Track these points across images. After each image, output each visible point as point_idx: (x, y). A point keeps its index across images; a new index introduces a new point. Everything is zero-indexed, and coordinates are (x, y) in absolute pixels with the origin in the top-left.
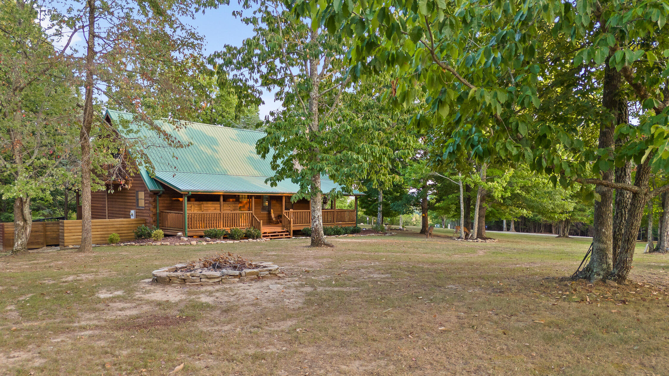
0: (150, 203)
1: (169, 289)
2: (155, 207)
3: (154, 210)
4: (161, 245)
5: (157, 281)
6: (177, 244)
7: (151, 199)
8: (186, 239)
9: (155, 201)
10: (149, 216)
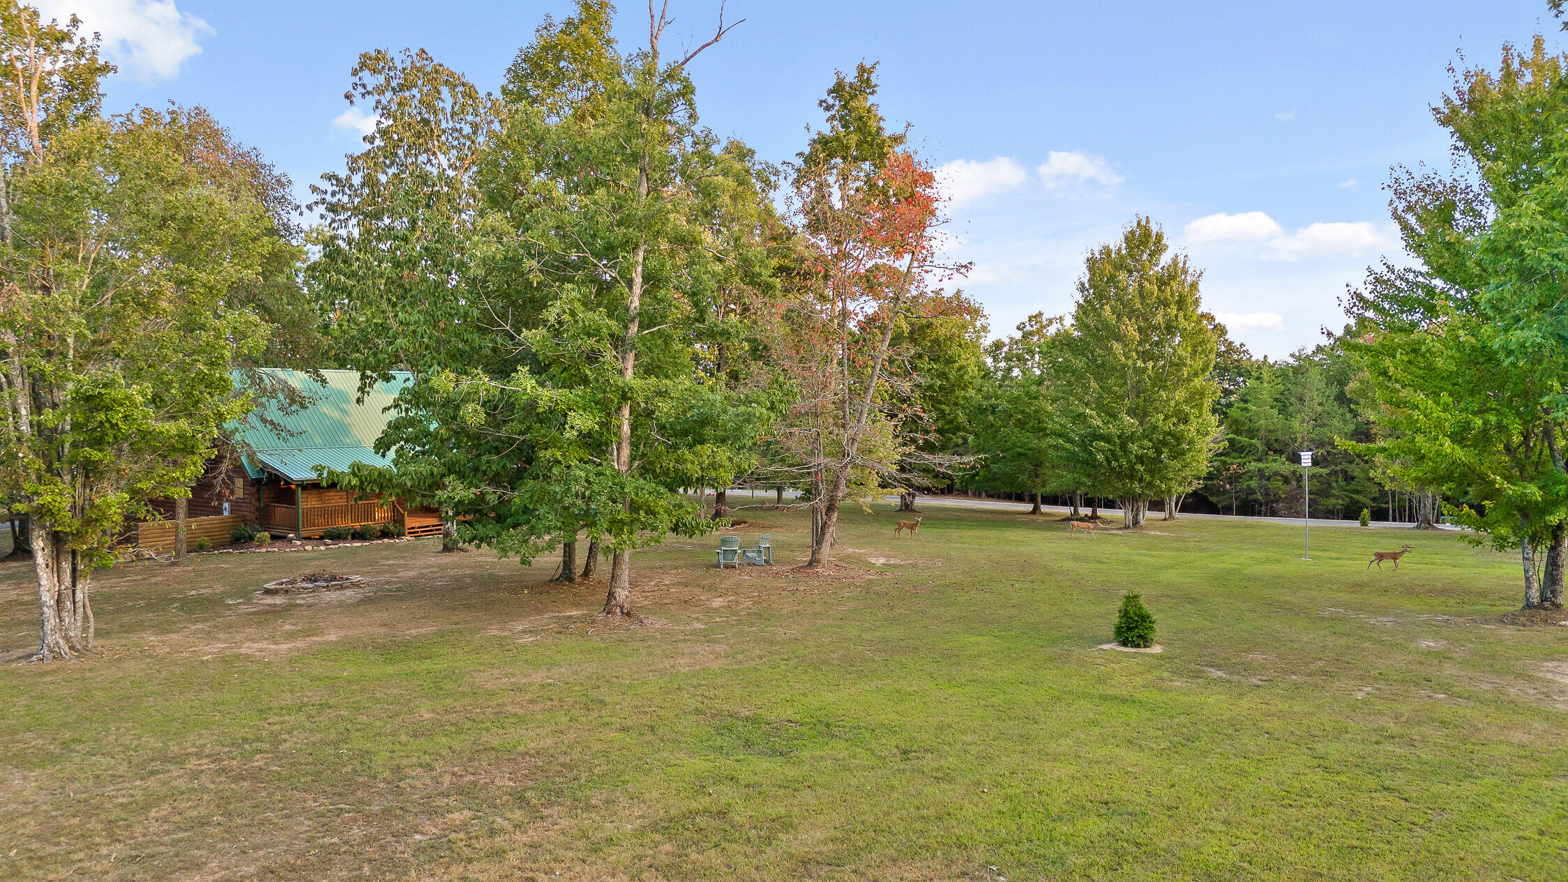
0: (250, 494)
1: (277, 597)
2: (259, 499)
3: (257, 504)
4: (267, 552)
5: (268, 592)
6: (288, 550)
7: (253, 490)
8: (299, 543)
9: (258, 491)
10: (250, 512)
